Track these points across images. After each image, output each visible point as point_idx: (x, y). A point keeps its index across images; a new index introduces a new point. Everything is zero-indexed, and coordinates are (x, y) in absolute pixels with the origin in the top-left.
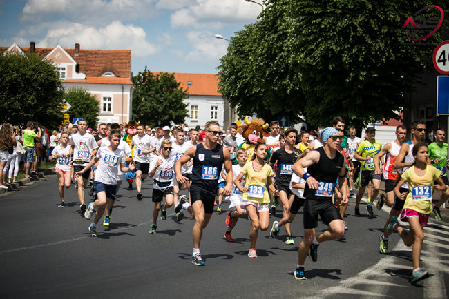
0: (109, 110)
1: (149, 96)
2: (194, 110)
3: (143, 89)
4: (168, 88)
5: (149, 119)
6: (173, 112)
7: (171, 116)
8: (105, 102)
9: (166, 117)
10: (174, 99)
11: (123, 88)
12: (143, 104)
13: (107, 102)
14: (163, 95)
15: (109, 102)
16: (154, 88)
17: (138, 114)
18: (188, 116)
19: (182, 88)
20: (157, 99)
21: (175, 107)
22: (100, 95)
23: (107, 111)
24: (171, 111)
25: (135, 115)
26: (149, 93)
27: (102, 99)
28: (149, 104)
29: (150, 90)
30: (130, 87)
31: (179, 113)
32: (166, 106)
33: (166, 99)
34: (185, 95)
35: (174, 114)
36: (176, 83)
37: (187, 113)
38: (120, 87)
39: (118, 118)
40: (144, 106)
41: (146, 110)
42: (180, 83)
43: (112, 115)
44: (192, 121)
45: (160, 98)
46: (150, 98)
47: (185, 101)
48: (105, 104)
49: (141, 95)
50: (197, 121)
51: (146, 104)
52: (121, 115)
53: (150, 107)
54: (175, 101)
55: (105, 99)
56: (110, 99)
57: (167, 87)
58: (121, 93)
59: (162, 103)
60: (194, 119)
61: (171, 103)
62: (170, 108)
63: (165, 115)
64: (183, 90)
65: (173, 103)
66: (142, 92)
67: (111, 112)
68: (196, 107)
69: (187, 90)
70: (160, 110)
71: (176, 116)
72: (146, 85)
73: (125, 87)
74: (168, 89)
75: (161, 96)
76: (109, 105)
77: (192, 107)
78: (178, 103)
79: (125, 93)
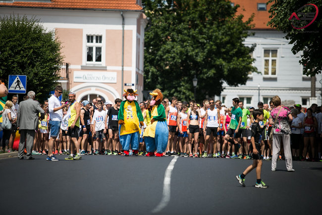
0: (99, 59)
1: (179, 32)
2: (270, 59)
3: (167, 19)
4: (215, 17)
5: (179, 77)
6: (224, 63)
7: (219, 69)
8: (90, 44)
9: (212, 72)
10: (227, 39)
11: (123, 19)
12: (168, 47)
13: (94, 45)
14: (205, 30)
15: (99, 45)
16: (188, 18)
17: (158, 66)
18: (255, 70)
19: (241, 17)
20: (194, 37)
21: (227, 53)
22: (81, 31)
23: (94, 62)
24: (220, 61)
25: (153, 69)
26: (180, 27)
27: (85, 39)
28: (178, 48)
29: (181, 21)
30: (137, 16)
31: (236, 63)
32: (210, 52)
33: (210, 38)
34: (248, 29)
35: (226, 66)
36: (229, 7)
37: (253, 65)
38: (119, 15)
39: (115, 75)
40: (168, 52)
41: (174, 58)
42: (237, 6)
43: (104, 69)
44: (265, 79)
45: (200, 37)
46: (180, 36)
47: (248, 42)
48: (90, 49)
49: (164, 30)
50: (275, 79)
51: (173, 49)
52: (120, 68)
53: (181, 52)
54: (227, 42)
55: (90, 38)
56: (99, 39)
57: (212, 15)
58: (120, 27)
59: (203, 45)
60: (270, 75)
61: (219, 46)
62: (218, 54)
63: (210, 68)
64: (244, 20)
65: (224, 45)
66: (164, 24)
67: (103, 63)
68: (274, 52)
69: (250, 20)
70: (199, 59)
71: (229, 70)
72: (174, 10)
73: (126, 15)
74: (214, 19)
75: (201, 33)
76: (99, 49)
77: (267, 52)
78: (234, 45)
79: (127, 27)
